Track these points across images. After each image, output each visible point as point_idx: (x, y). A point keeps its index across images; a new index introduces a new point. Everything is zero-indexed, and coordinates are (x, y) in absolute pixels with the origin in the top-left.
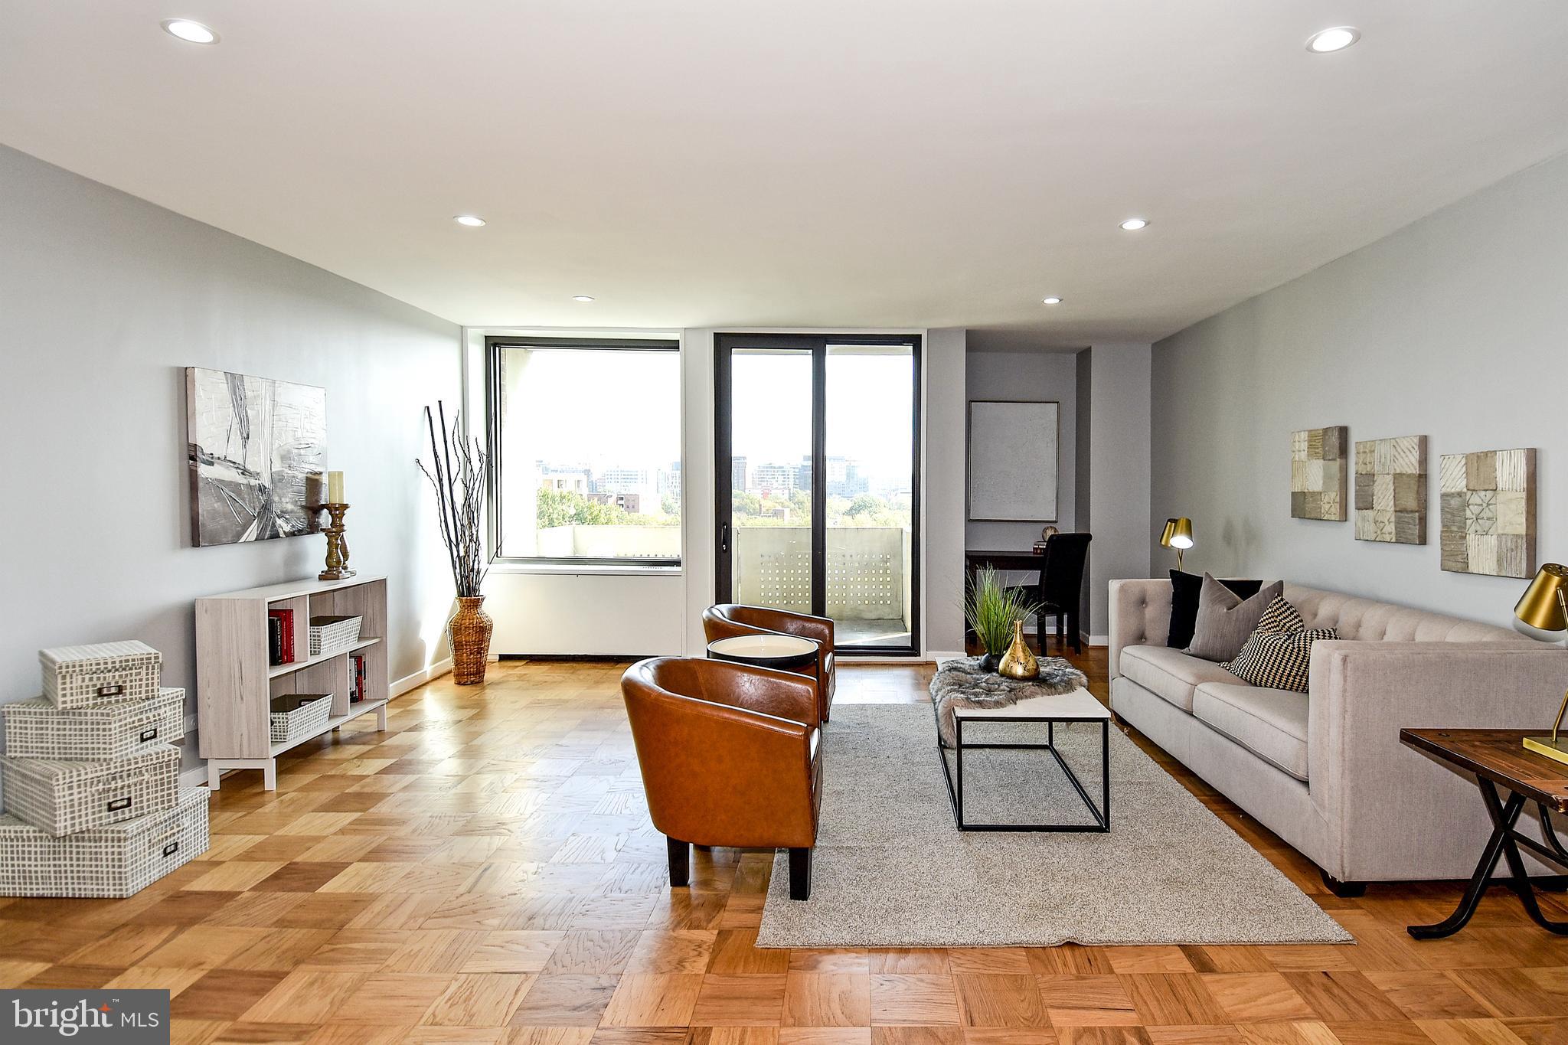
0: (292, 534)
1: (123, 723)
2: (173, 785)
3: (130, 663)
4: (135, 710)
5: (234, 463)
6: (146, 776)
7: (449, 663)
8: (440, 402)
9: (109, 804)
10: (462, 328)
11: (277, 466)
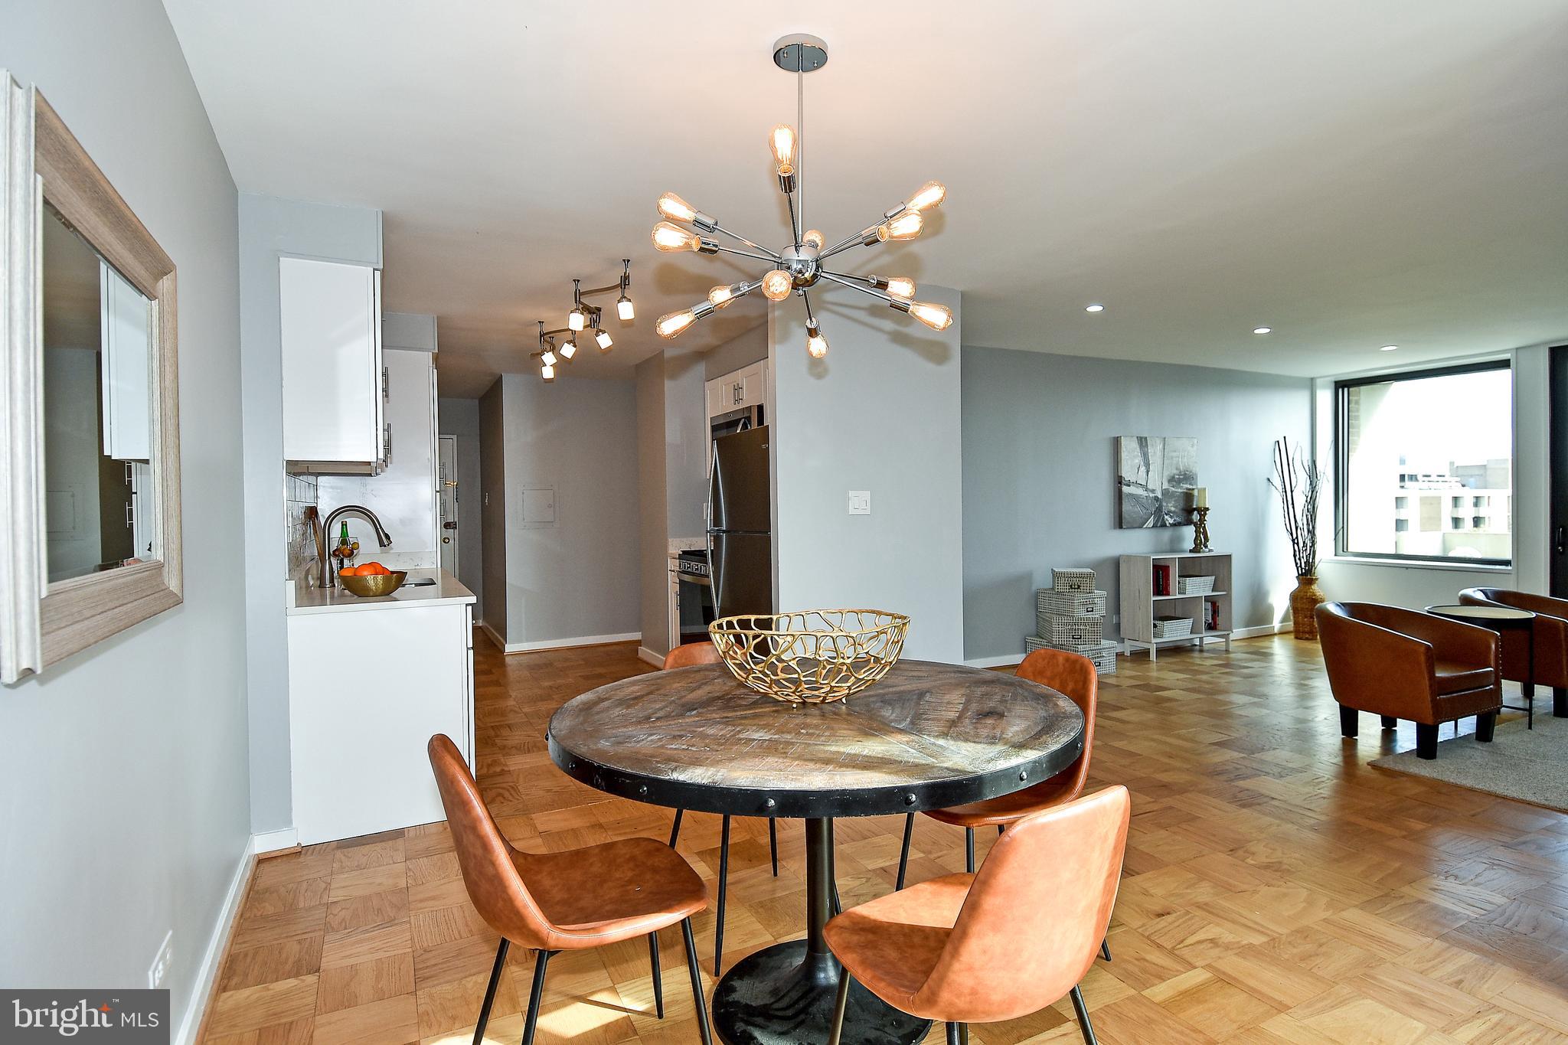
0: (1173, 525)
1: (1078, 601)
2: (1098, 635)
3: (1083, 575)
4: (1083, 596)
5: (1141, 485)
6: (1088, 627)
7: (1290, 625)
8: (1285, 437)
9: (1073, 636)
10: (1312, 379)
11: (1166, 486)
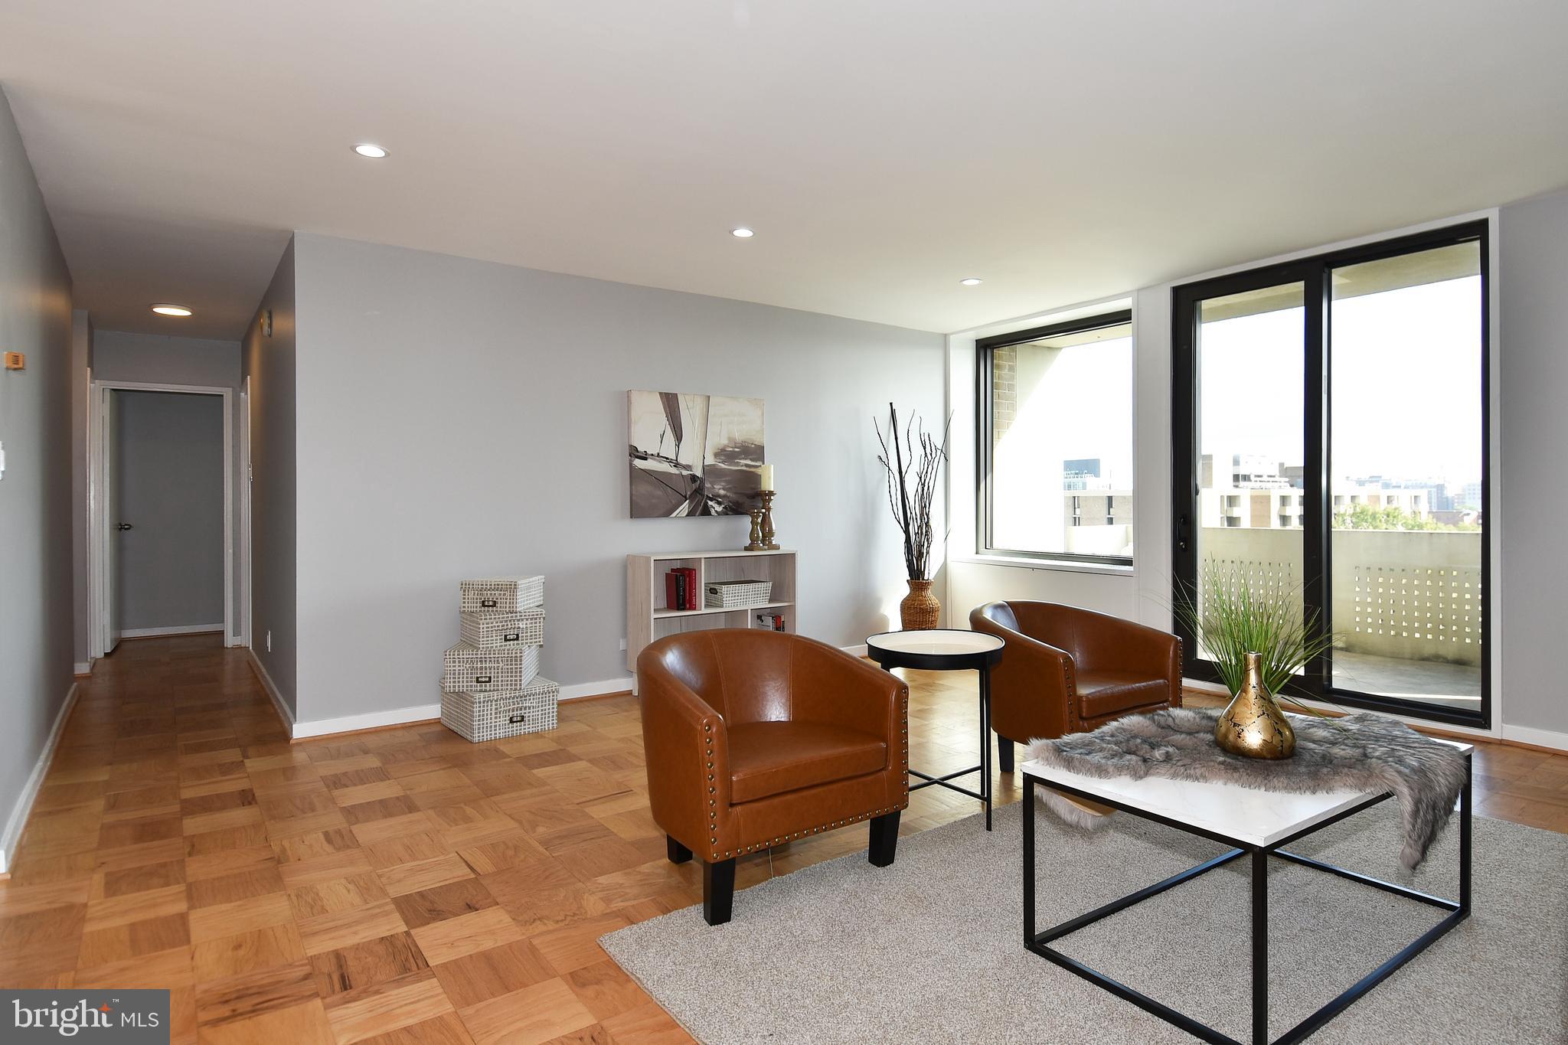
0: (721, 514)
1: (490, 625)
2: (518, 674)
3: (500, 587)
4: (499, 618)
5: (667, 458)
6: (501, 665)
8: (891, 404)
9: (478, 678)
10: (945, 336)
11: (710, 460)
